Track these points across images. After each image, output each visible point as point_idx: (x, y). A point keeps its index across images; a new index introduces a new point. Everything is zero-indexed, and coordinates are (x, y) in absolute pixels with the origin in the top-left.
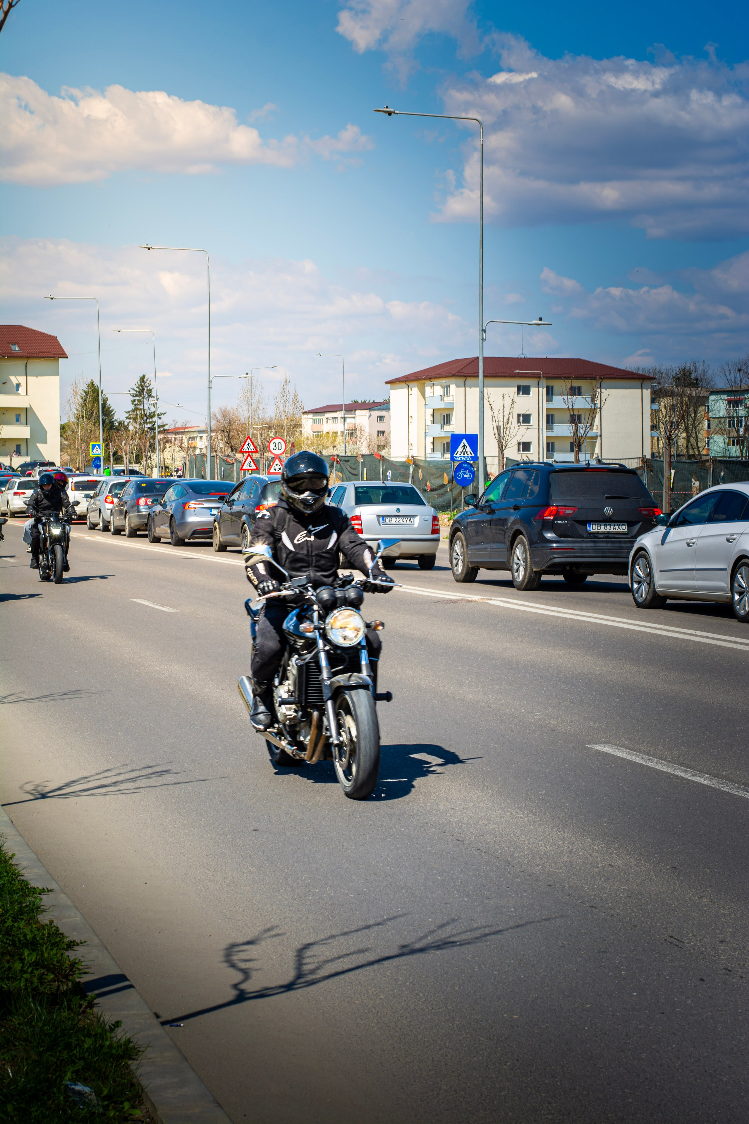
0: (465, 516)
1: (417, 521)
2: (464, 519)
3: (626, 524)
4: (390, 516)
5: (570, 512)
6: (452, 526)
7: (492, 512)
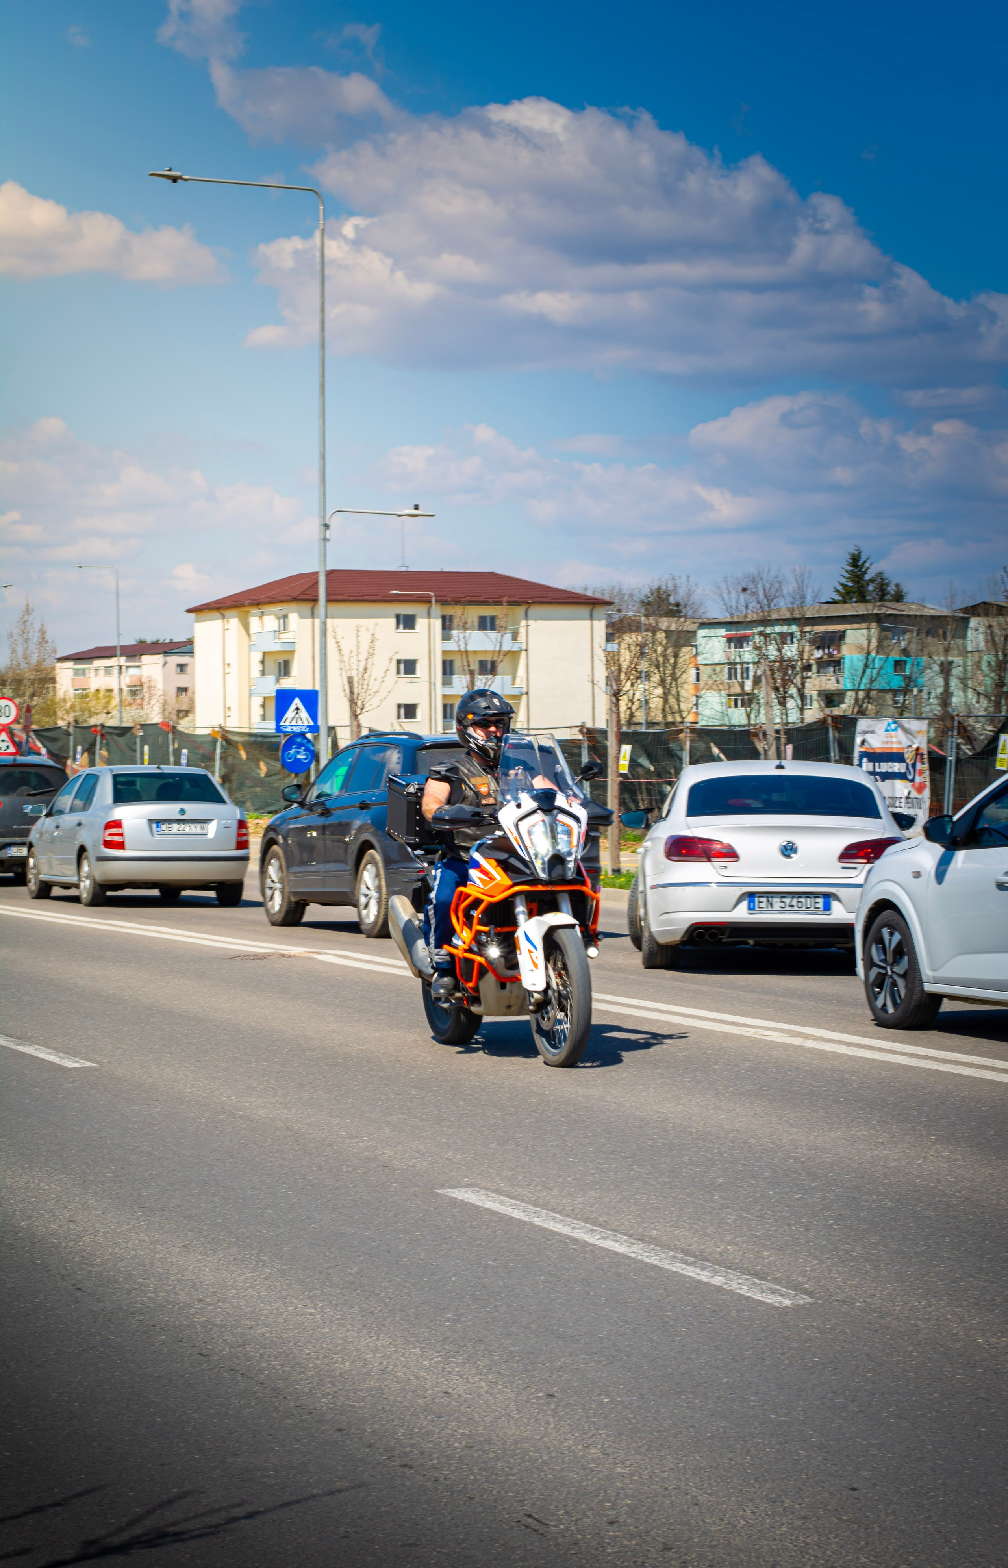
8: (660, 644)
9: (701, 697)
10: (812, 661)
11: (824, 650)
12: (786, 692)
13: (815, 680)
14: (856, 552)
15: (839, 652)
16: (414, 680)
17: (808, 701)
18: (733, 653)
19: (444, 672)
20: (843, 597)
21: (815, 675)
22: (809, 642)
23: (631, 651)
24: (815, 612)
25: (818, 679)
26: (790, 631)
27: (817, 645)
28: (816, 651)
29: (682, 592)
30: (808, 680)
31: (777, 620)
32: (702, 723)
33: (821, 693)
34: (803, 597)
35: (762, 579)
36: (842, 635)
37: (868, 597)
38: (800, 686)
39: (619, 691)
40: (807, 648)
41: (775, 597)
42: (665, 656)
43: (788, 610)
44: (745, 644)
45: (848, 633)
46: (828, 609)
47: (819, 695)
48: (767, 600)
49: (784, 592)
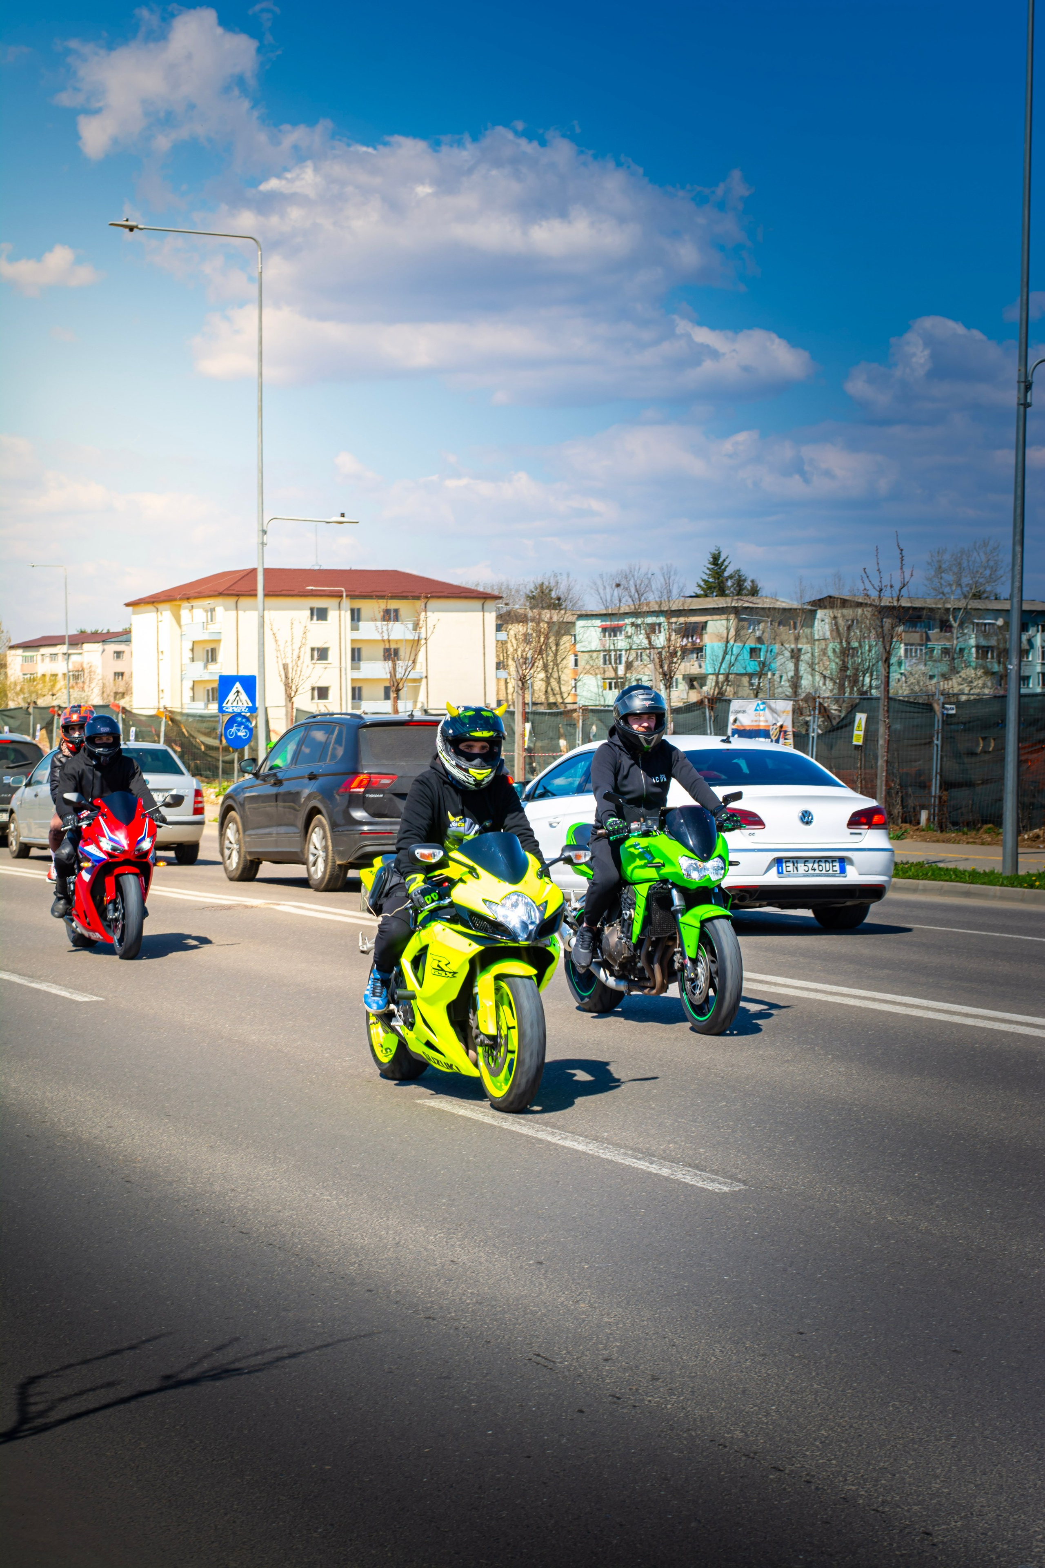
8: (544, 633)
9: (580, 681)
10: (677, 649)
11: (688, 639)
13: (681, 665)
14: (717, 552)
15: (701, 640)
16: (326, 666)
18: (608, 641)
19: (353, 659)
20: (704, 591)
21: (680, 661)
22: (676, 631)
23: (517, 640)
24: (680, 605)
25: (683, 664)
26: (658, 622)
27: (683, 633)
28: (681, 639)
29: (563, 587)
30: (674, 665)
31: (647, 612)
32: (581, 703)
33: (686, 677)
34: (670, 592)
35: (633, 576)
36: (704, 625)
37: (728, 592)
40: (673, 637)
41: (645, 592)
42: (547, 644)
43: (657, 603)
44: (618, 634)
45: (709, 623)
46: (691, 602)
47: (684, 679)
48: (639, 594)
49: (653, 587)
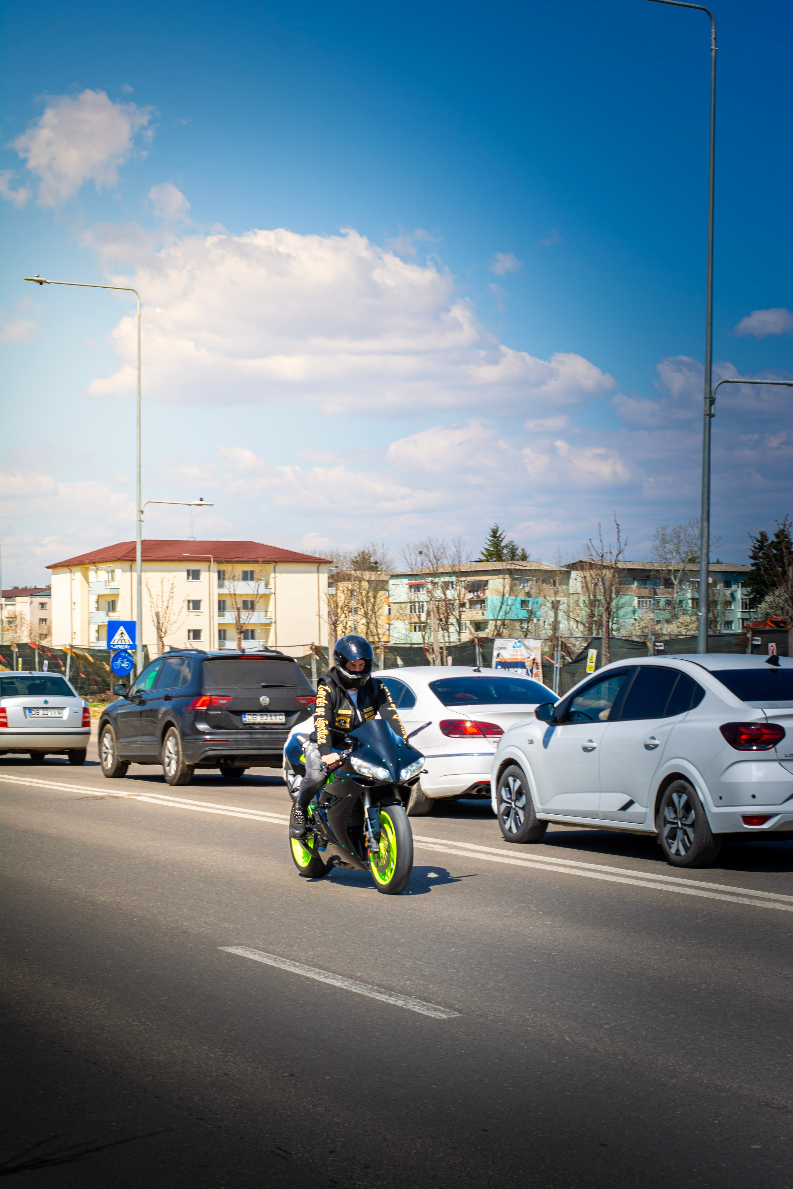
0: (116, 707)
1: (66, 714)
2: (112, 710)
3: (283, 714)
4: (37, 708)
5: (224, 702)
6: (101, 718)
7: (142, 703)
8: (364, 589)
9: (392, 625)
10: (466, 601)
11: (474, 593)
12: (447, 622)
13: (468, 613)
14: (495, 528)
15: (484, 594)
16: (199, 614)
17: (464, 627)
18: (413, 595)
19: (219, 609)
20: (487, 558)
21: (468, 610)
22: (464, 588)
23: (344, 594)
24: (468, 568)
25: (470, 612)
26: (451, 580)
27: (470, 589)
28: (468, 593)
29: (379, 554)
30: (463, 613)
31: (443, 573)
32: (392, 642)
33: (472, 622)
34: (460, 558)
35: (432, 546)
36: (486, 583)
37: (504, 558)
38: (458, 617)
39: (336, 621)
40: (463, 592)
41: (441, 558)
42: (367, 597)
43: (450, 566)
44: (421, 590)
45: (490, 582)
46: (476, 566)
48: (436, 559)
49: (448, 554)
